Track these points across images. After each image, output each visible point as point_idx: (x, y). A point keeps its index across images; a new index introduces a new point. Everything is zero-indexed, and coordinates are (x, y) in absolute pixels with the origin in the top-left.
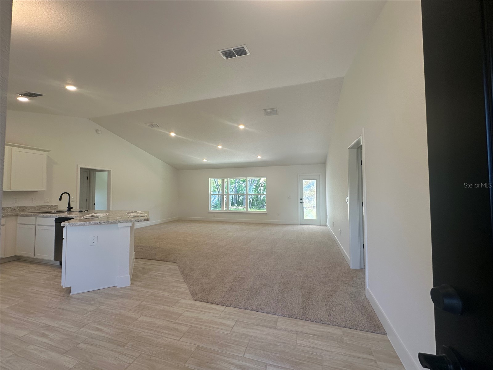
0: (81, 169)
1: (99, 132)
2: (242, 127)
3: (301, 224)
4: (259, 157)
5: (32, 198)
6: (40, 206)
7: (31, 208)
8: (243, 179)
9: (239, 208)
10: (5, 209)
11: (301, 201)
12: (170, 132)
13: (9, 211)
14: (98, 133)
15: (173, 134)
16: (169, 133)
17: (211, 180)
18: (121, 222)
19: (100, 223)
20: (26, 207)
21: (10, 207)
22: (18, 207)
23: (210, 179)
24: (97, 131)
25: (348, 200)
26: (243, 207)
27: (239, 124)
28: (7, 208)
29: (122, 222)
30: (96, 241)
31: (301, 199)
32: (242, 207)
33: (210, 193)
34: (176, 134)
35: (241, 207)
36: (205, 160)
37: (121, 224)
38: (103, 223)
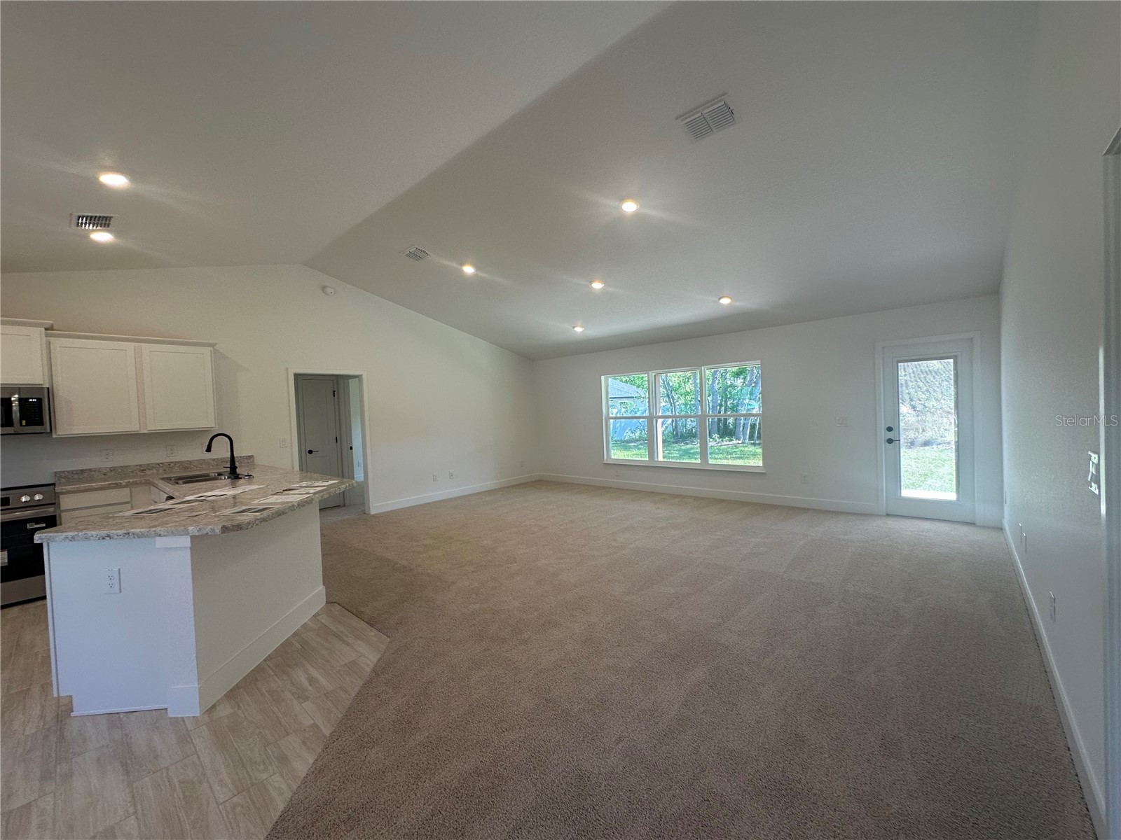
0: (296, 376)
1: (329, 290)
2: (629, 207)
3: (888, 515)
4: (725, 301)
5: (202, 444)
6: (218, 459)
7: (201, 464)
8: (735, 369)
9: (723, 444)
10: (153, 467)
11: (890, 435)
12: (462, 264)
13: (161, 471)
14: (326, 294)
15: (469, 270)
16: (459, 267)
17: (607, 380)
18: (160, 535)
19: (109, 536)
20: (190, 462)
21: (162, 463)
22: (176, 463)
23: (603, 377)
24: (324, 288)
25: (1098, 467)
26: (735, 441)
27: (623, 199)
28: (158, 466)
29: (164, 536)
30: (116, 581)
31: (890, 429)
32: (731, 443)
33: (608, 414)
34: (477, 267)
35: (728, 443)
36: (579, 330)
37: (163, 539)
38: (116, 537)
